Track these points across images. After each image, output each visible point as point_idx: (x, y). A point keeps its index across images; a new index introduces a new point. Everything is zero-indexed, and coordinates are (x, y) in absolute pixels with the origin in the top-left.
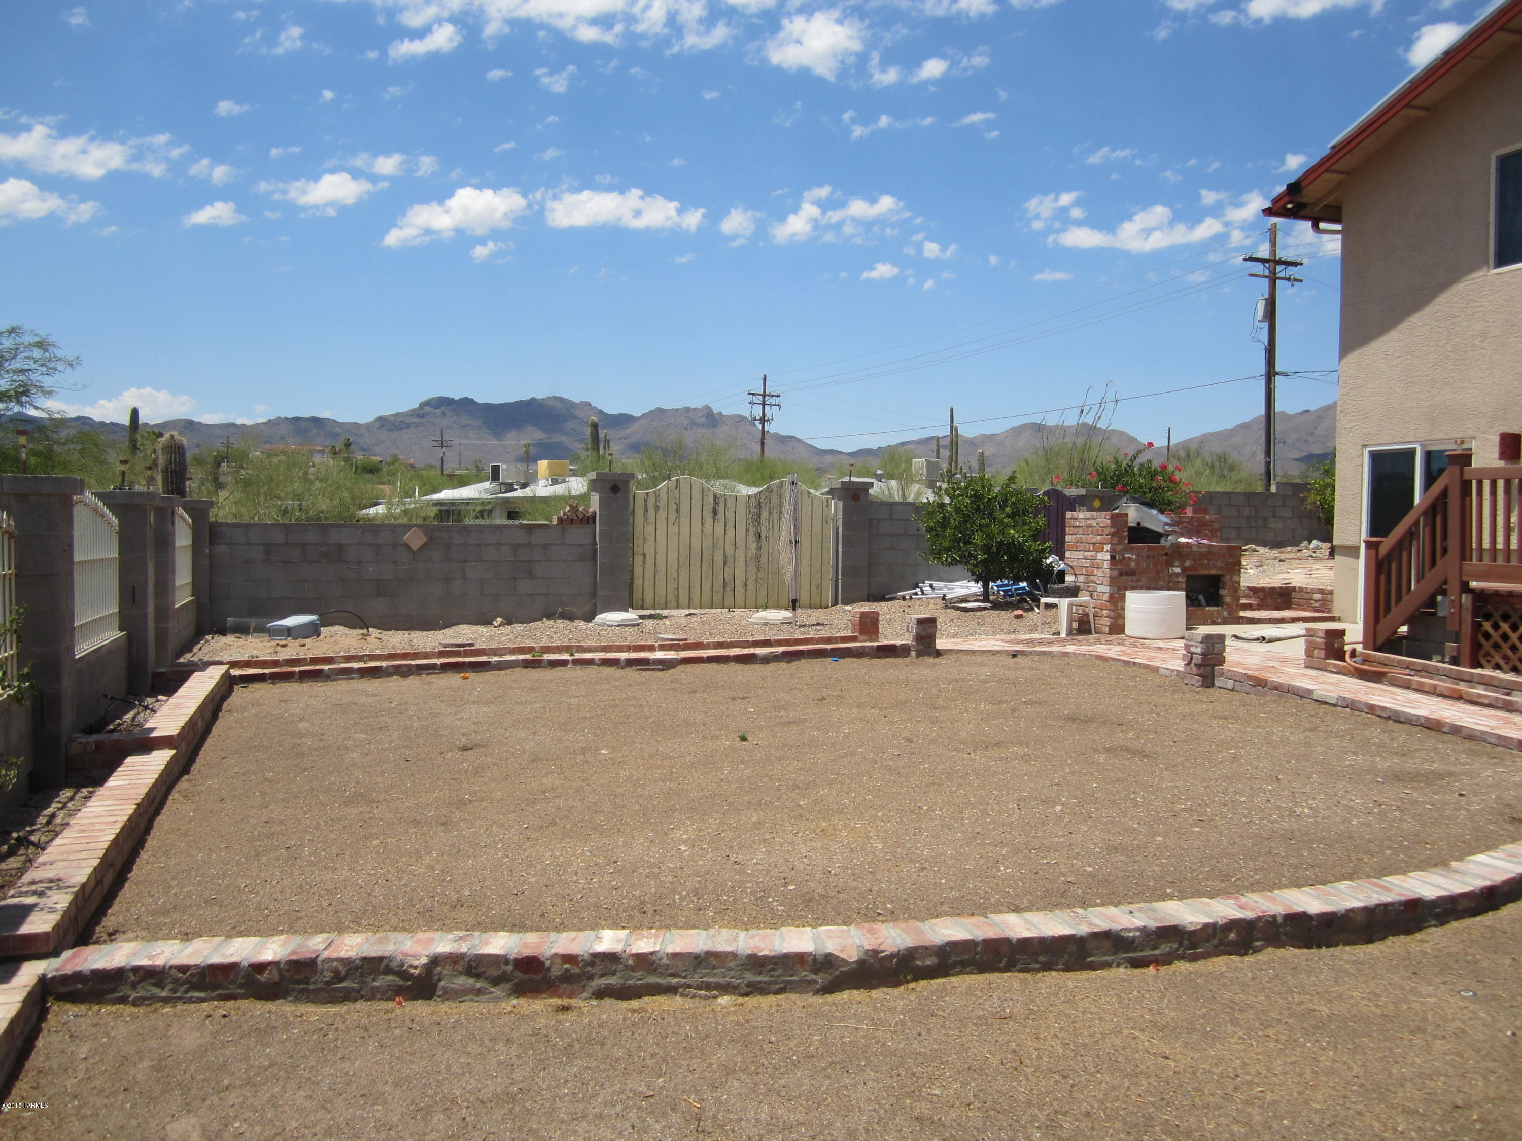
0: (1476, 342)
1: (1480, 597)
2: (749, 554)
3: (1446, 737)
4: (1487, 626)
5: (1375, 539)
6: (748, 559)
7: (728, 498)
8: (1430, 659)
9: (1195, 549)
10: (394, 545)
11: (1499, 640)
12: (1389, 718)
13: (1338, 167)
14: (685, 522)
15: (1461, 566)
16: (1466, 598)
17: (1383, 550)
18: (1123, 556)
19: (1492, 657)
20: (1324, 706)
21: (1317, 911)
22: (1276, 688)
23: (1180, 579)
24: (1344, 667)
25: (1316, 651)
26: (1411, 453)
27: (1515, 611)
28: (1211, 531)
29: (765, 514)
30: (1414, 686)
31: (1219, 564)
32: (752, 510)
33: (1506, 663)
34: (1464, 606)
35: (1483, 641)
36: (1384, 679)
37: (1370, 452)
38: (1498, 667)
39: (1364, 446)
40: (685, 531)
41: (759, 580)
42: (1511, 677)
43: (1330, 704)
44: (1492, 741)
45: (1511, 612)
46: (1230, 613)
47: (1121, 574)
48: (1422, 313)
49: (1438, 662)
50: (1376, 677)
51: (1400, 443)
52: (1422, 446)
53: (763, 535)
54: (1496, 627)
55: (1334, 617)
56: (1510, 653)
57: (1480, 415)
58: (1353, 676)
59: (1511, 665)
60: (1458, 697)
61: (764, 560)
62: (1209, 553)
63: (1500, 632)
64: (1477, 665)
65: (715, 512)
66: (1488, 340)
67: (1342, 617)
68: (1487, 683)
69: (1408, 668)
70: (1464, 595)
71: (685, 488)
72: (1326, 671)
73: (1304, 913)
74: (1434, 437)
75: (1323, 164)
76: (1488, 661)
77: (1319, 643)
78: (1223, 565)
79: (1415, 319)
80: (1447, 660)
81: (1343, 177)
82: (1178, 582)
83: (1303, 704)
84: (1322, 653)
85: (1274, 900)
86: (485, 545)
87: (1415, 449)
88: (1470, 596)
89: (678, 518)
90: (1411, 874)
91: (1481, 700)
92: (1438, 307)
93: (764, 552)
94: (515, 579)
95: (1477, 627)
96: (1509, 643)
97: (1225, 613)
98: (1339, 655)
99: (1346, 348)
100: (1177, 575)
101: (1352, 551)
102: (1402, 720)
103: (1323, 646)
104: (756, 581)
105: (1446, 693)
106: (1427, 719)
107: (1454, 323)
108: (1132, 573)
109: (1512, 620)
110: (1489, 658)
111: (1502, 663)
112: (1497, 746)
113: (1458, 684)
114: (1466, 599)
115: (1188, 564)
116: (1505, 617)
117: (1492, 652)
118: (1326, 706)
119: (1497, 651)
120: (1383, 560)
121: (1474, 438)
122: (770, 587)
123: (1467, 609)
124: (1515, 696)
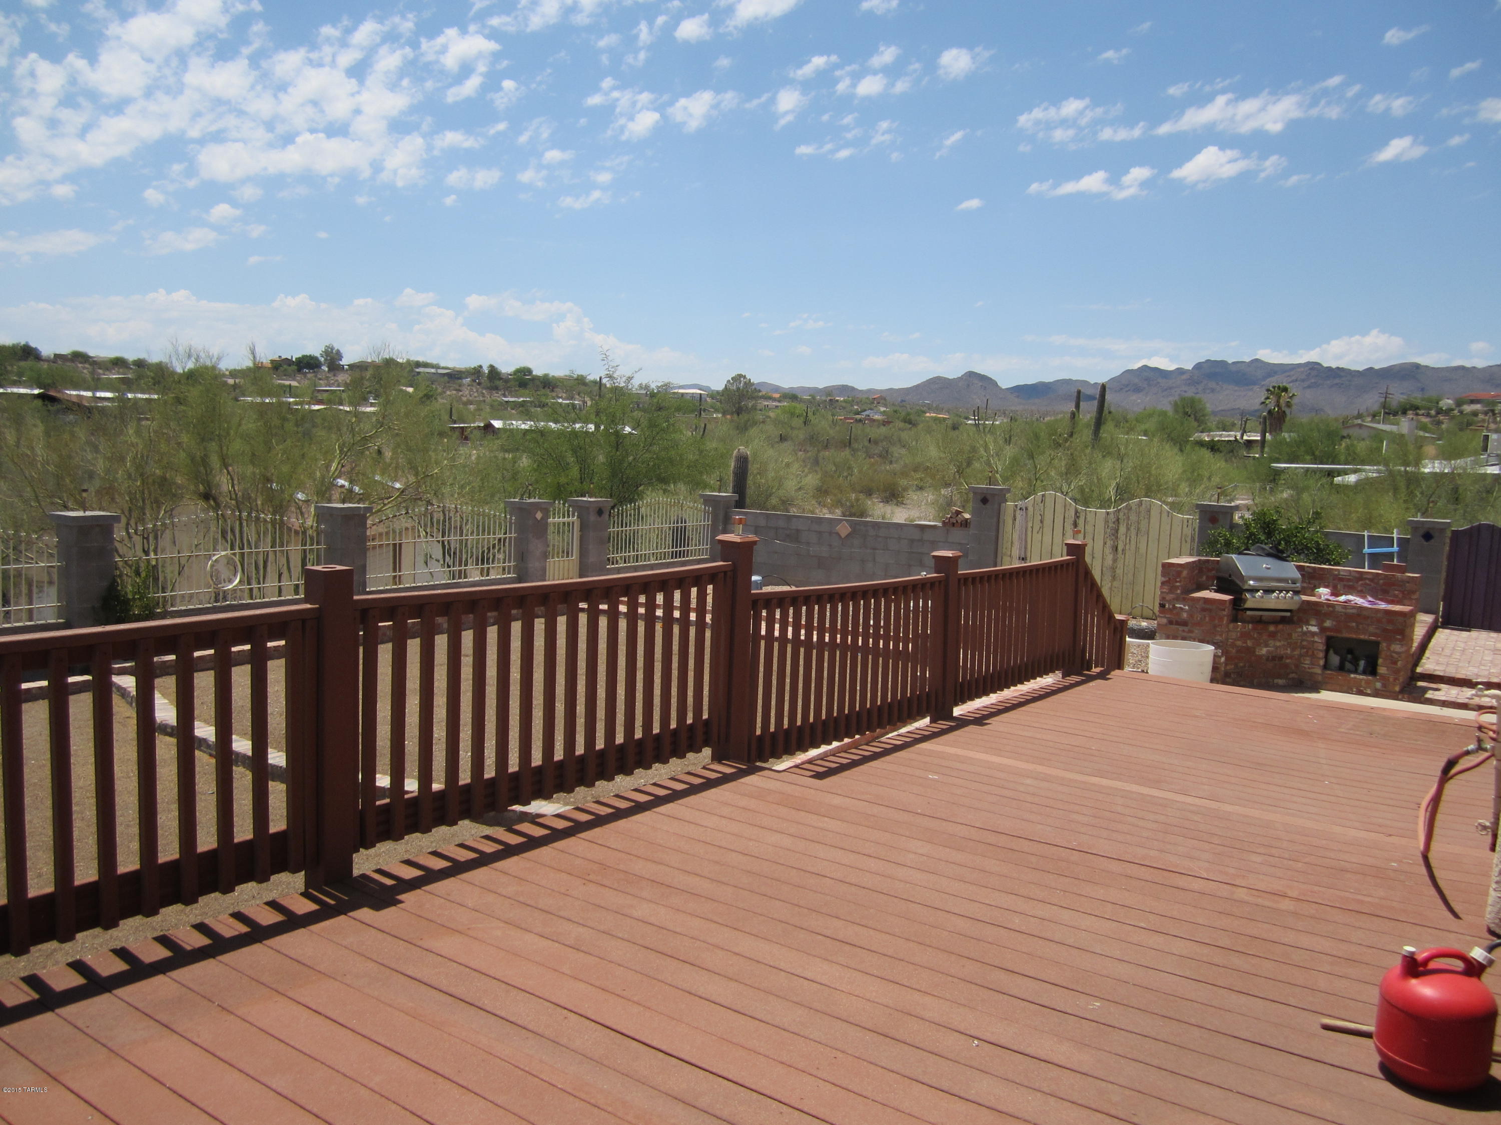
2: (1106, 564)
6: (1104, 569)
7: (1088, 513)
9: (1338, 609)
10: (830, 533)
14: (1047, 531)
18: (1174, 606)
23: (1316, 639)
28: (1403, 592)
29: (1122, 529)
31: (1372, 629)
32: (1111, 525)
40: (1047, 539)
41: (1113, 589)
46: (1384, 685)
47: (1170, 622)
53: (1120, 548)
61: (1119, 572)
62: (1359, 615)
65: (1075, 525)
71: (1049, 502)
78: (1378, 631)
82: (1314, 642)
86: (890, 538)
89: (1042, 528)
93: (1120, 564)
94: (910, 566)
97: (1378, 685)
100: (1313, 634)
104: (1111, 589)
108: (1184, 623)
115: (1328, 624)
122: (1124, 595)
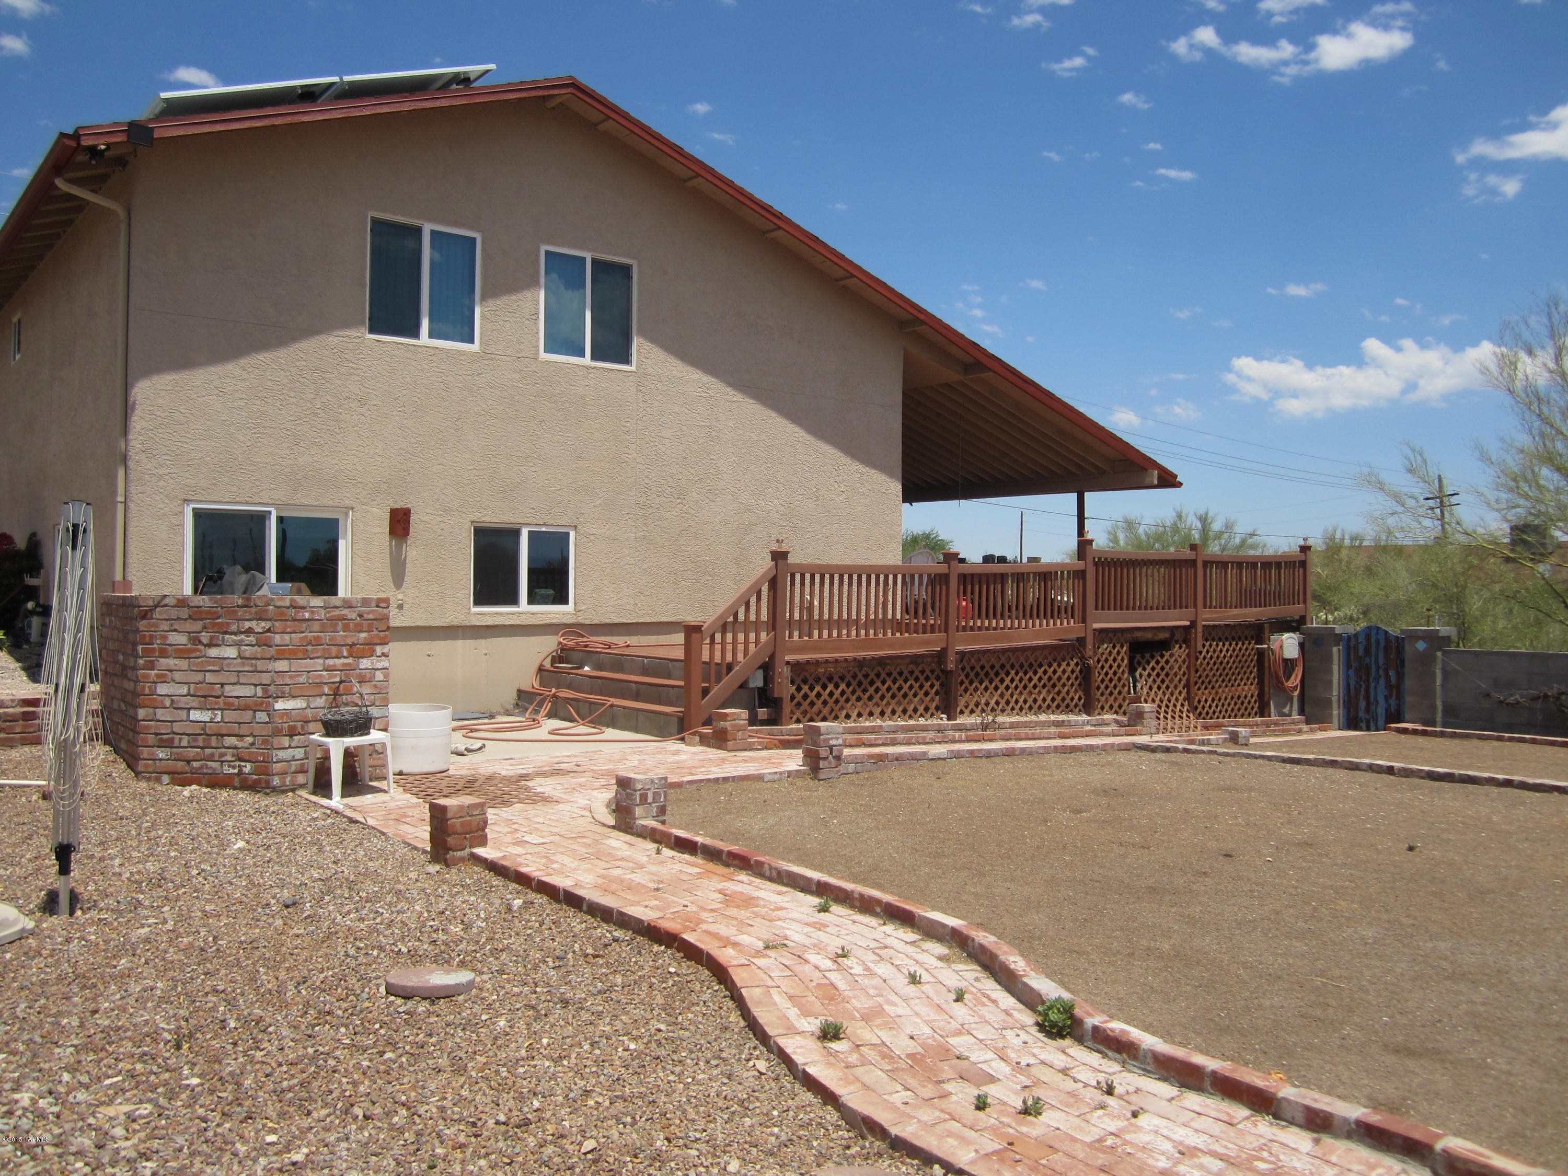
0: (353, 405)
4: (793, 690)
15: (785, 643)
17: (707, 634)
19: (794, 714)
26: (261, 519)
33: (804, 717)
37: (194, 509)
39: (187, 501)
45: (808, 676)
51: (247, 503)
52: (279, 510)
54: (799, 689)
56: (808, 708)
57: (359, 485)
63: (802, 693)
66: (367, 406)
74: (296, 502)
79: (264, 358)
87: (270, 512)
111: (801, 717)
114: (787, 671)
116: (805, 681)
117: (795, 710)
119: (798, 709)
121: (352, 509)
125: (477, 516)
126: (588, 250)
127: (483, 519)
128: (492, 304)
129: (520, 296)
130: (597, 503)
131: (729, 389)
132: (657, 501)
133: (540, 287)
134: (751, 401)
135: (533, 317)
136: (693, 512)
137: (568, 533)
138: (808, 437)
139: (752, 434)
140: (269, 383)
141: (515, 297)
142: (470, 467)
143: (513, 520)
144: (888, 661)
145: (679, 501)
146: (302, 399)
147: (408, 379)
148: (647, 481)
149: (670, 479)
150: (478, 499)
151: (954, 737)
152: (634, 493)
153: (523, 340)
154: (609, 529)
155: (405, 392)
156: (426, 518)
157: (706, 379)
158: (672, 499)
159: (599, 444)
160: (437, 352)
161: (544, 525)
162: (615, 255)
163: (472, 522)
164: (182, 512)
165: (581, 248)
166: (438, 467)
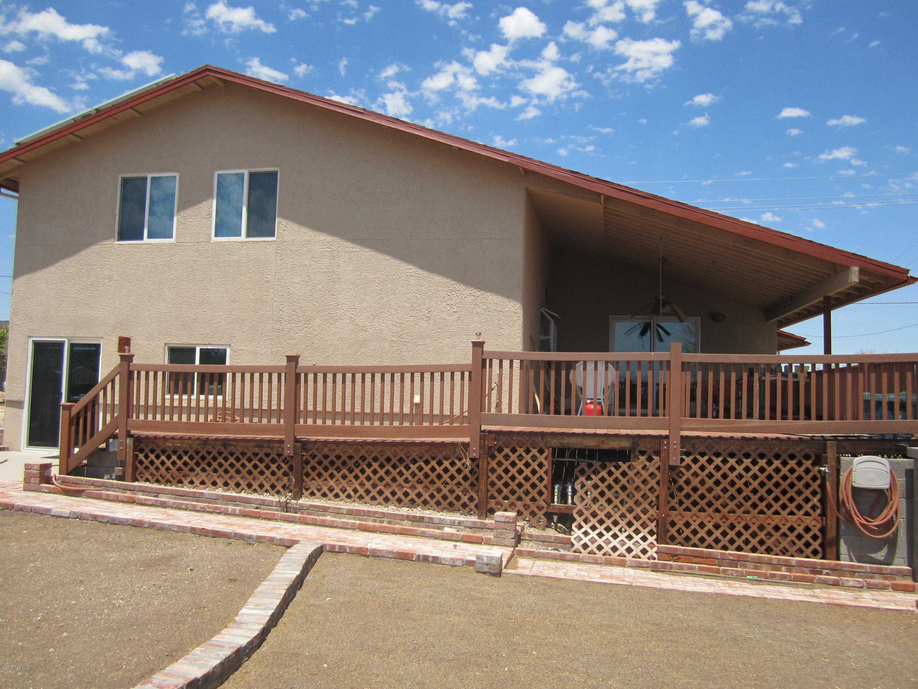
0: (106, 282)
1: (138, 440)
3: (148, 531)
4: (141, 456)
5: (69, 404)
8: (102, 478)
11: (149, 465)
12: (107, 522)
13: (21, 157)
15: (127, 421)
16: (130, 440)
17: (74, 411)
19: (144, 475)
20: (59, 519)
21: (201, 675)
22: (21, 510)
24: (53, 488)
25: (32, 479)
26: (62, 344)
27: (158, 448)
30: (104, 497)
33: (153, 478)
34: (128, 445)
35: (139, 465)
36: (83, 494)
37: (33, 341)
38: (147, 480)
39: (29, 337)
42: (155, 486)
43: (64, 517)
44: (175, 529)
45: (155, 448)
48: (72, 259)
49: (108, 479)
50: (77, 493)
51: (54, 337)
52: (69, 340)
54: (147, 457)
55: (4, 448)
56: (155, 472)
57: (107, 325)
58: (61, 494)
59: (155, 478)
60: (132, 502)
63: (149, 460)
64: (135, 480)
66: (112, 281)
67: (10, 447)
68: (144, 491)
69: (92, 485)
70: (128, 439)
72: (40, 492)
73: (196, 678)
74: (77, 335)
75: (11, 153)
76: (142, 477)
77: (34, 474)
79: (66, 262)
80: (114, 477)
81: (21, 164)
83: (44, 519)
84: (38, 480)
85: (170, 675)
87: (65, 341)
88: (132, 439)
90: (223, 632)
91: (147, 503)
92: (82, 257)
95: (136, 457)
96: (155, 466)
98: (48, 480)
99: (18, 273)
101: (18, 404)
102: (117, 522)
103: (39, 475)
105: (125, 500)
106: (133, 521)
107: (92, 269)
109: (156, 453)
110: (142, 475)
111: (150, 478)
112: (178, 532)
113: (126, 493)
114: (130, 442)
116: (152, 451)
117: (144, 471)
118: (61, 519)
119: (147, 471)
120: (74, 417)
121: (103, 338)
123: (130, 447)
124: (161, 497)
125: (168, 340)
126: (244, 167)
127: (172, 342)
128: (183, 213)
129: (201, 205)
130: (245, 329)
131: (348, 244)
132: (289, 326)
133: (213, 198)
134: (367, 250)
135: (208, 216)
136: (316, 333)
137: (226, 350)
138: (420, 271)
139: (368, 274)
140: (68, 274)
141: (197, 207)
142: (166, 311)
143: (189, 342)
144: (233, 443)
145: (305, 325)
146: (82, 281)
147: (134, 264)
148: (281, 313)
149: (298, 311)
150: (169, 330)
151: (228, 511)
152: (271, 322)
153: (200, 232)
154: (253, 346)
155: (132, 271)
156: (140, 342)
157: (329, 238)
158: (300, 324)
159: (248, 291)
160: (152, 246)
161: (209, 344)
162: (264, 167)
163: (166, 344)
164: (28, 342)
165: (240, 168)
166: (148, 312)
